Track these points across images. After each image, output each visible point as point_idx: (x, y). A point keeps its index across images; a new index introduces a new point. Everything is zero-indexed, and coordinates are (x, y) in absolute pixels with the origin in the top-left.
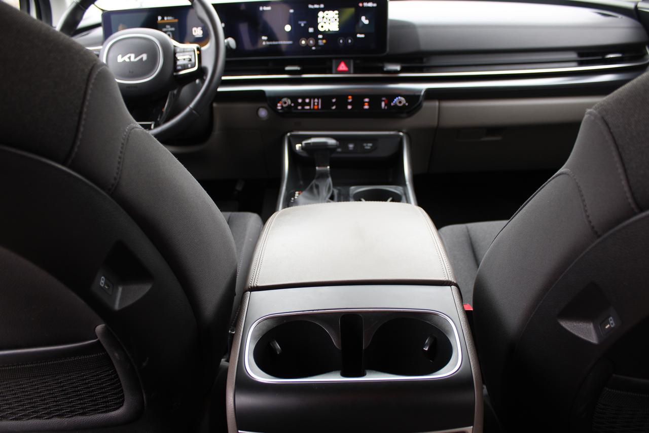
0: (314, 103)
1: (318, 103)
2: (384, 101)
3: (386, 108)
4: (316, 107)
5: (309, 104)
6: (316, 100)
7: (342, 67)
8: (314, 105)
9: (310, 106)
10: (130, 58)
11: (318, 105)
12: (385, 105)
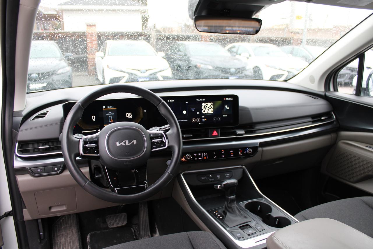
0: (204, 155)
1: (206, 155)
2: (240, 151)
3: (242, 155)
4: (205, 158)
5: (201, 156)
6: (205, 154)
7: (215, 133)
8: (204, 157)
9: (202, 158)
10: (125, 143)
11: (206, 156)
12: (241, 153)
